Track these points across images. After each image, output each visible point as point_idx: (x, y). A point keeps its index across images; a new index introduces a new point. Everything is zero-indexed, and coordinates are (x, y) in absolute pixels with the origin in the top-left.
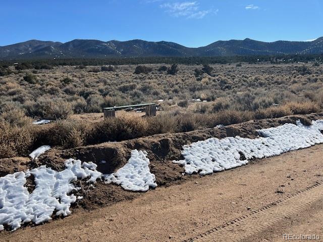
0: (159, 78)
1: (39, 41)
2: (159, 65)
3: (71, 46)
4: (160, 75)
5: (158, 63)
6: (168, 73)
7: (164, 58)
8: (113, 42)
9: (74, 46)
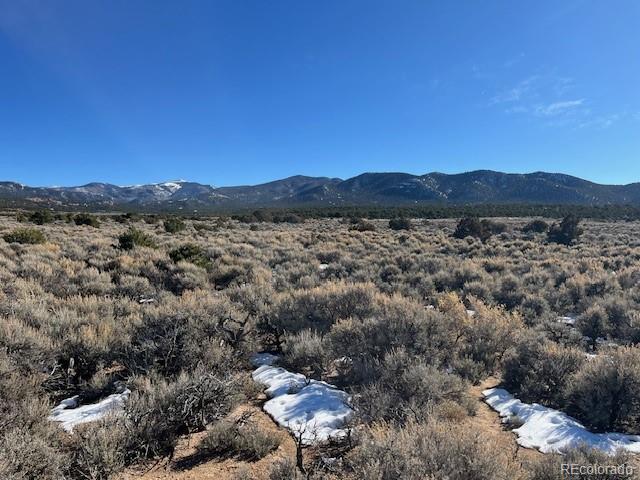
0: (518, 253)
1: (308, 178)
2: (528, 220)
3: (357, 184)
4: (525, 243)
5: (524, 216)
6: (550, 240)
7: (541, 206)
8: (433, 175)
9: (362, 185)
